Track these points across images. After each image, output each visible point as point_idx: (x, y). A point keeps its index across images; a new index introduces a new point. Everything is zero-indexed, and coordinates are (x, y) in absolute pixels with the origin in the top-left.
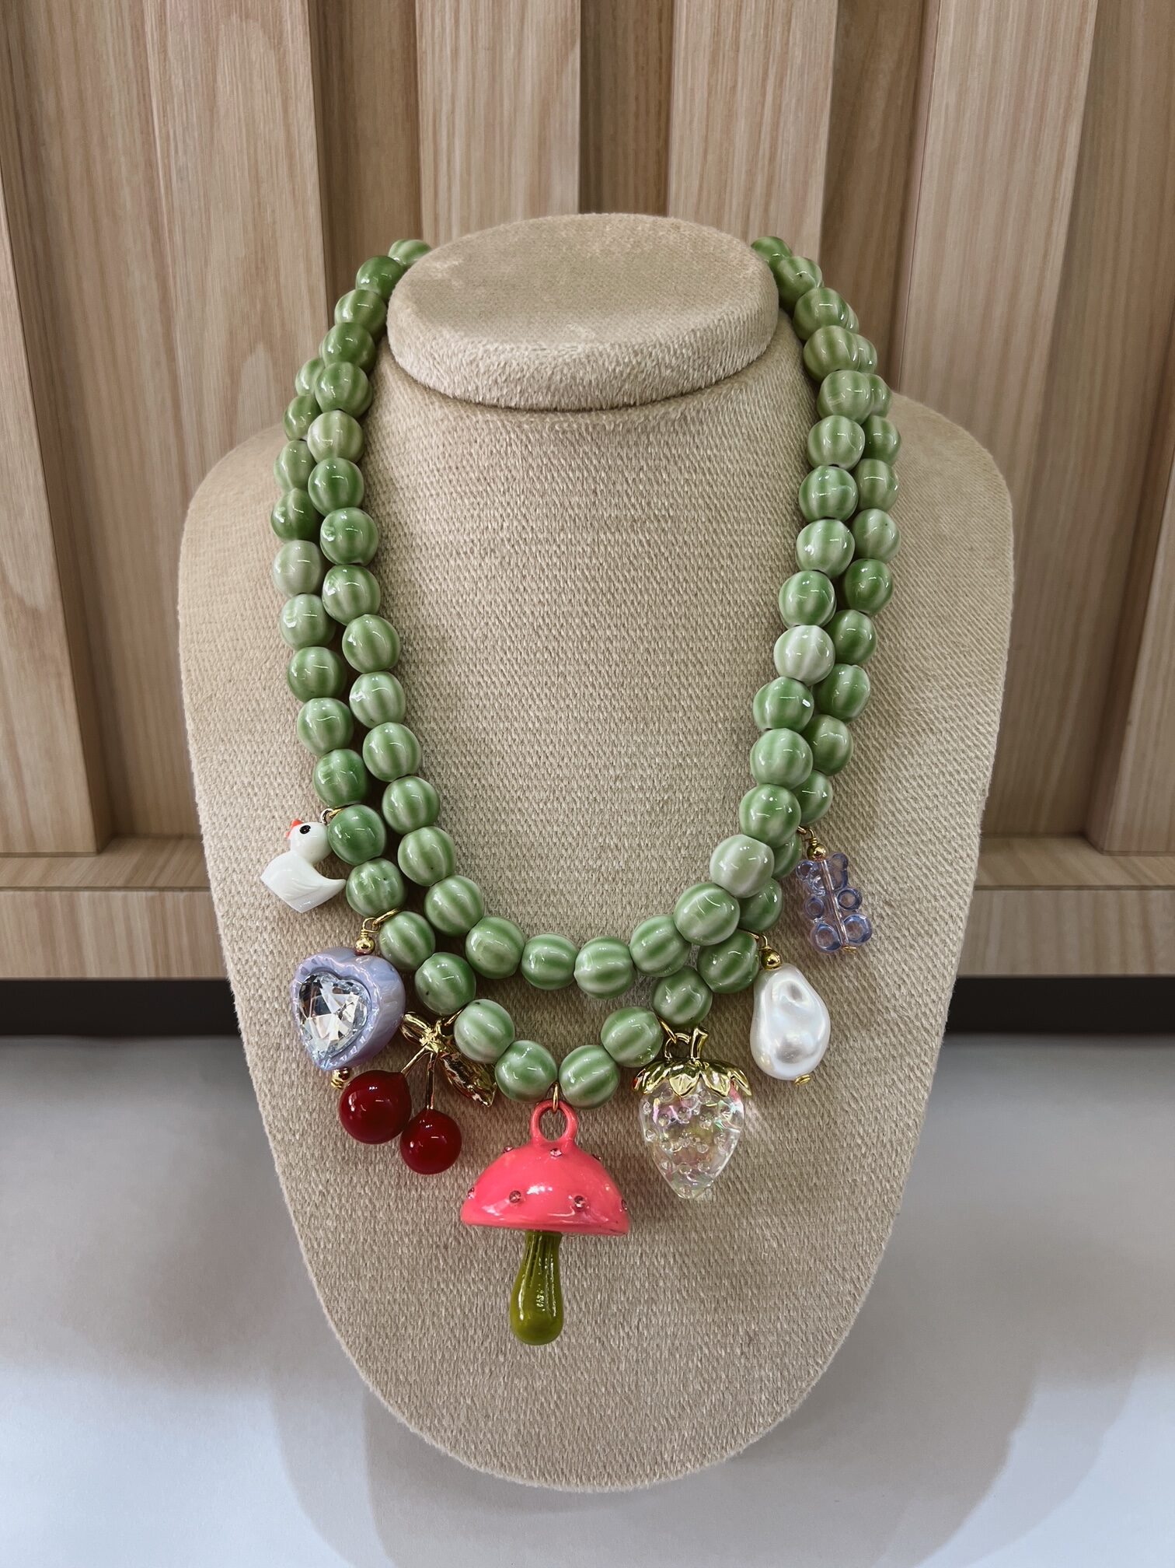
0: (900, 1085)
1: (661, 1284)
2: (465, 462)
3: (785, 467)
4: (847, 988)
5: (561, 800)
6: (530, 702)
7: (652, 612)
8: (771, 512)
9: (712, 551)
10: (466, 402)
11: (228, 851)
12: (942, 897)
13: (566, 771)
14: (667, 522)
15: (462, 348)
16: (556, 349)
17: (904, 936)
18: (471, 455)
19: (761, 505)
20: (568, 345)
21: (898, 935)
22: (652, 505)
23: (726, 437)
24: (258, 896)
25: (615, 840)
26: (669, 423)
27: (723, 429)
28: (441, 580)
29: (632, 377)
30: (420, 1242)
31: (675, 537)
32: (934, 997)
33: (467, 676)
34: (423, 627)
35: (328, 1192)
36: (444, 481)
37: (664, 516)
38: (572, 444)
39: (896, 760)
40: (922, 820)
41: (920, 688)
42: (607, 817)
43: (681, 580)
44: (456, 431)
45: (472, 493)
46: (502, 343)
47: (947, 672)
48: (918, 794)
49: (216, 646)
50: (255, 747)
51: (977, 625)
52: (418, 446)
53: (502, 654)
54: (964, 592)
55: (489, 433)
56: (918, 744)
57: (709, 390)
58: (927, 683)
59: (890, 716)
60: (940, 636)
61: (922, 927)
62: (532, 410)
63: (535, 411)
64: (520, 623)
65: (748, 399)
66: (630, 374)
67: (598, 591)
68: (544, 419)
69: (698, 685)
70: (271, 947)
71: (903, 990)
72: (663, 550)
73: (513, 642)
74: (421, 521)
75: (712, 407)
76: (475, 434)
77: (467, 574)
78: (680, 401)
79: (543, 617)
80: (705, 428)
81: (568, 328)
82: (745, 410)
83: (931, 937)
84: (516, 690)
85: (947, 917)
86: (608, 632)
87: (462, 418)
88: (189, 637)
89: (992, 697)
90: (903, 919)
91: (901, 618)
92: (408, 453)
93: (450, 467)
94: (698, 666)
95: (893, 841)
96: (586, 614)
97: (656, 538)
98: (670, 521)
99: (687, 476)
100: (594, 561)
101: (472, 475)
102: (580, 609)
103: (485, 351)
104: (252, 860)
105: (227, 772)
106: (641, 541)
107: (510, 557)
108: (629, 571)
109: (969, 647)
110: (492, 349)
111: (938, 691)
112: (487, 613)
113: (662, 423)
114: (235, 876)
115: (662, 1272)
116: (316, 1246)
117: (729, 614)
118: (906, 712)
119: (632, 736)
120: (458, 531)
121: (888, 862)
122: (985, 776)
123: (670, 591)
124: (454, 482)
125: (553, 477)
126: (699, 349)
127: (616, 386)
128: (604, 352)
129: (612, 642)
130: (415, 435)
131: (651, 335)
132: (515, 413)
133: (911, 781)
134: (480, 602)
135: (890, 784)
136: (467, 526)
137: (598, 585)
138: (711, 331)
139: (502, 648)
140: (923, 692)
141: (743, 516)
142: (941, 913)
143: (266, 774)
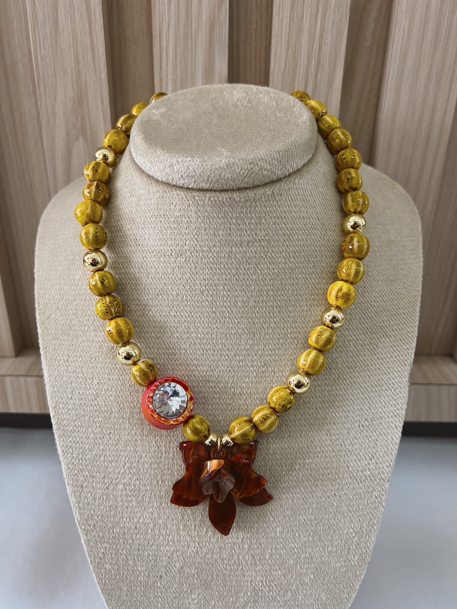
0: (371, 505)
1: (260, 594)
2: (167, 213)
3: (320, 213)
4: (347, 460)
5: (214, 370)
6: (199, 325)
7: (257, 284)
8: (313, 235)
9: (286, 255)
10: (168, 184)
11: (57, 393)
12: (391, 417)
13: (216, 358)
14: (264, 242)
15: (166, 159)
16: (212, 161)
17: (374, 435)
18: (170, 210)
19: (309, 232)
20: (217, 159)
21: (370, 434)
22: (257, 234)
23: (293, 201)
24: (71, 415)
25: (239, 390)
26: (266, 196)
27: (291, 198)
28: (157, 267)
29: (248, 175)
30: (149, 574)
31: (268, 249)
32: (387, 464)
33: (169, 312)
34: (148, 289)
35: (106, 552)
36: (158, 221)
37: (263, 239)
38: (219, 207)
39: (371, 350)
40: (383, 380)
41: (382, 316)
42: (235, 379)
43: (271, 269)
44: (163, 198)
45: (171, 227)
46: (185, 158)
47: (394, 307)
48: (381, 367)
49: (52, 292)
50: (70, 342)
51: (407, 284)
52: (145, 204)
53: (186, 303)
54: (401, 268)
55: (179, 200)
56: (381, 343)
57: (285, 180)
58: (385, 313)
59: (368, 329)
60: (391, 290)
61: (382, 431)
62: (200, 190)
64: (194, 288)
65: (304, 182)
66: (247, 173)
67: (232, 274)
68: (206, 195)
69: (278, 317)
70: (78, 439)
71: (373, 461)
72: (262, 255)
73: (191, 297)
74: (147, 238)
75: (287, 188)
76: (172, 200)
77: (169, 265)
78: (271, 185)
79: (205, 286)
80: (283, 197)
81: (217, 149)
82: (302, 188)
83: (386, 436)
84: (192, 319)
85: (394, 426)
86: (236, 293)
87: (166, 192)
88: (39, 286)
89: (414, 319)
90: (374, 427)
91: (373, 282)
92: (141, 206)
93: (160, 215)
94: (279, 308)
95: (369, 390)
96: (226, 284)
97: (259, 249)
98: (266, 242)
99: (274, 221)
100: (230, 260)
101: (171, 219)
102: (223, 282)
103: (177, 161)
104: (68, 397)
105: (56, 355)
106: (252, 251)
107: (189, 258)
108: (246, 265)
109: (404, 295)
110: (180, 160)
111: (389, 317)
112: (179, 283)
113: (263, 197)
114: (60, 405)
115: (260, 589)
116: (101, 576)
117: (293, 284)
118: (375, 327)
119: (247, 340)
120: (165, 245)
121: (367, 400)
122: (411, 357)
123: (266, 274)
124: (163, 222)
125: (210, 221)
126: (281, 161)
127: (240, 179)
128: (235, 164)
129: (238, 297)
130: (143, 198)
131: (258, 154)
132: (192, 191)
133: (377, 360)
134: (175, 278)
135: (368, 362)
136: (169, 243)
137: (231, 271)
138: (287, 151)
139: (186, 300)
140: (383, 317)
141: (300, 237)
142: (391, 424)
143: (75, 356)
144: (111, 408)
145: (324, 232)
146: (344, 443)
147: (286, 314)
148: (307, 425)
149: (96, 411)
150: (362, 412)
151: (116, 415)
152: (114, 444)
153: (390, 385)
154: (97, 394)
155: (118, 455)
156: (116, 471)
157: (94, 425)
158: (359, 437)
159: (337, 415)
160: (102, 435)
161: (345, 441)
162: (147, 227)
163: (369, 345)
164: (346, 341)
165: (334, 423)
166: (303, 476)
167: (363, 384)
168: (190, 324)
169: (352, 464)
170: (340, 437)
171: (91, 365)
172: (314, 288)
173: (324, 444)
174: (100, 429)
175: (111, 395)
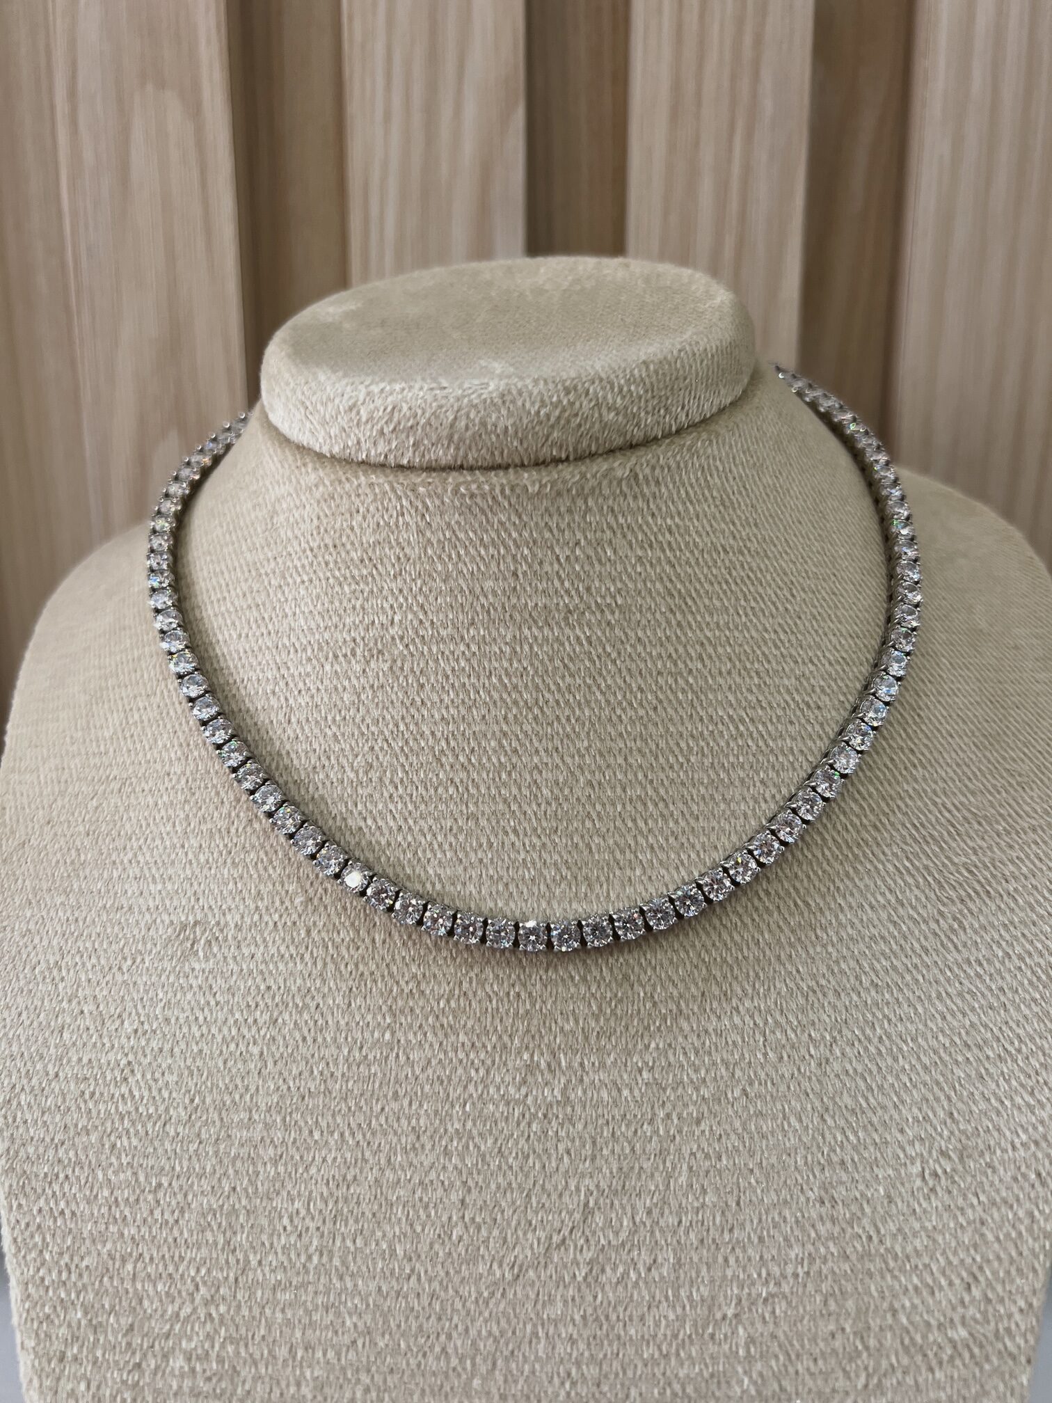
2: (344, 539)
3: (772, 541)
4: (891, 1288)
5: (470, 994)
6: (429, 855)
7: (596, 731)
8: (755, 599)
9: (676, 650)
10: (345, 462)
11: (18, 1060)
14: (613, 613)
15: (339, 391)
16: (460, 386)
17: (972, 1206)
18: (352, 529)
19: (741, 590)
20: (476, 382)
22: (593, 590)
23: (691, 502)
24: (51, 1128)
25: (547, 1056)
27: (687, 493)
28: (314, 691)
29: (562, 422)
31: (626, 634)
32: (1022, 1303)
34: (288, 753)
36: (319, 564)
37: (609, 605)
38: (483, 511)
39: (943, 937)
40: (986, 1026)
41: (968, 836)
42: (535, 1022)
43: (635, 690)
44: (333, 498)
45: (353, 577)
46: (390, 383)
47: (1003, 812)
48: (977, 987)
49: (39, 776)
50: (69, 912)
52: (287, 520)
53: (392, 790)
54: (1014, 703)
55: (375, 500)
56: (971, 913)
57: (667, 441)
58: (976, 826)
59: (930, 873)
60: (989, 761)
61: (998, 1191)
62: (429, 469)
63: (434, 470)
64: (415, 748)
65: (720, 453)
66: (559, 418)
67: (522, 704)
68: (446, 479)
69: (661, 831)
70: (62, 1204)
71: (976, 1292)
72: (609, 649)
73: (407, 773)
74: (290, 614)
75: (671, 462)
76: (357, 502)
77: (346, 683)
78: (628, 453)
79: (447, 739)
80: (663, 490)
81: (479, 364)
82: (717, 468)
83: (1011, 1207)
84: (410, 838)
85: (1033, 1176)
86: (536, 760)
87: (340, 482)
90: (969, 1179)
91: (936, 737)
92: (276, 530)
93: (326, 545)
94: (661, 805)
95: (947, 1058)
96: (505, 734)
97: (599, 633)
98: (617, 612)
99: (640, 553)
100: (515, 665)
101: (353, 554)
102: (496, 728)
103: (368, 394)
104: (47, 1074)
105: (30, 948)
106: (578, 638)
107: (403, 661)
108: (563, 677)
109: (1029, 776)
110: (377, 391)
111: (993, 839)
112: (373, 734)
113: (605, 483)
114: (23, 1097)
117: (702, 734)
118: (952, 868)
119: (570, 902)
120: (336, 627)
121: (942, 1089)
123: (620, 703)
124: (331, 565)
125: (459, 555)
126: (653, 386)
127: (541, 434)
128: (524, 390)
129: (541, 772)
130: (284, 506)
131: (588, 367)
132: (408, 473)
133: (965, 967)
134: (363, 720)
135: (936, 971)
136: (348, 620)
137: (522, 696)
138: (670, 365)
139: (392, 781)
140: (971, 838)
141: (717, 603)
142: (1023, 1169)
143: (79, 952)
144: (167, 1110)
145: (785, 592)
146: (878, 1232)
147: (683, 823)
148: (756, 1171)
149: (122, 1119)
150: (929, 1128)
151: (180, 1129)
152: (167, 1223)
153: (1012, 1043)
154: (129, 1063)
155: (176, 1258)
156: (165, 1311)
157: (113, 1160)
158: (925, 1211)
159: (852, 1137)
160: (134, 1191)
161: (880, 1225)
162: (290, 581)
163: (937, 922)
164: (867, 907)
165: (843, 1163)
166: (751, 1340)
167: (926, 1040)
168: (404, 852)
169: (908, 1304)
170: (862, 1209)
171: (119, 978)
172: (764, 748)
173: (813, 1235)
174: (129, 1173)
175: (169, 1067)
